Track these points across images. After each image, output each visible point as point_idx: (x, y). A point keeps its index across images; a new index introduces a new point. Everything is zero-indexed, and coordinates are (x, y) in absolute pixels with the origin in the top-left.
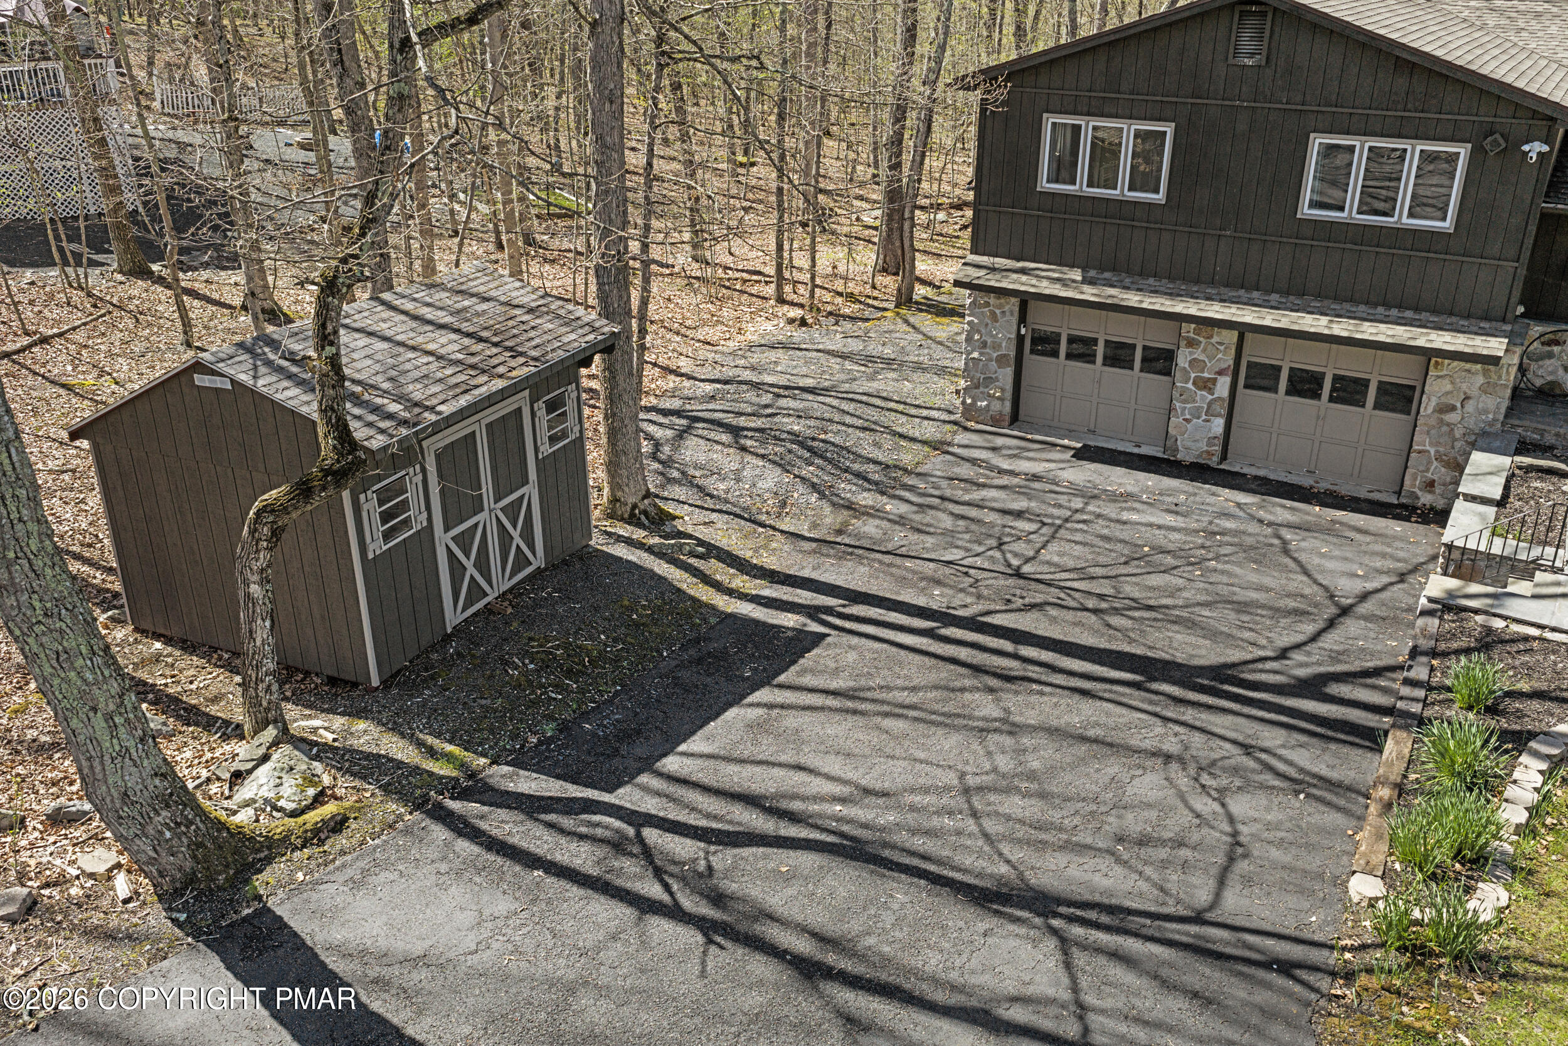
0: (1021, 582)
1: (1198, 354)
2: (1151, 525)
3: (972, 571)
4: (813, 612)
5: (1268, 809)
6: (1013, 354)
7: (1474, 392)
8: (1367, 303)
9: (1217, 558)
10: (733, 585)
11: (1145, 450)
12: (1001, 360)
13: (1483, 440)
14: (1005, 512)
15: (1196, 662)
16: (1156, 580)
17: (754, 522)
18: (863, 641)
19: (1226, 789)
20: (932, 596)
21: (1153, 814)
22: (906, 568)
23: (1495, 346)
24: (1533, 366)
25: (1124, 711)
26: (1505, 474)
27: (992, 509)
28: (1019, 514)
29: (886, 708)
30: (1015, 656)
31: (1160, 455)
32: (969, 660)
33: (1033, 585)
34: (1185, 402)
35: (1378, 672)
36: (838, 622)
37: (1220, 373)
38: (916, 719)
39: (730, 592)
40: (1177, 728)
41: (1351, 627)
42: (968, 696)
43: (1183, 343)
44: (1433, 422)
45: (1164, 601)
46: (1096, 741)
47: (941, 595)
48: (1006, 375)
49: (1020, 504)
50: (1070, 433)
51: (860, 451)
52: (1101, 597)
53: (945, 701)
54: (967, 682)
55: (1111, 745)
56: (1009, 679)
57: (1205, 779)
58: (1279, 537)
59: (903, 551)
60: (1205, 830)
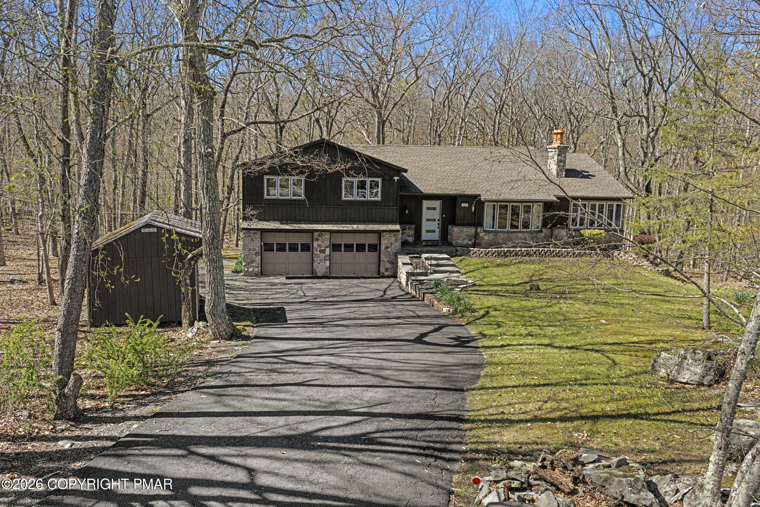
1: (320, 243)
6: (259, 252)
7: (393, 242)
11: (306, 276)
12: (256, 254)
13: (400, 253)
23: (397, 227)
26: (408, 259)
31: (312, 276)
34: (317, 258)
37: (327, 247)
43: (315, 239)
44: (384, 252)
48: (258, 258)
50: (281, 275)
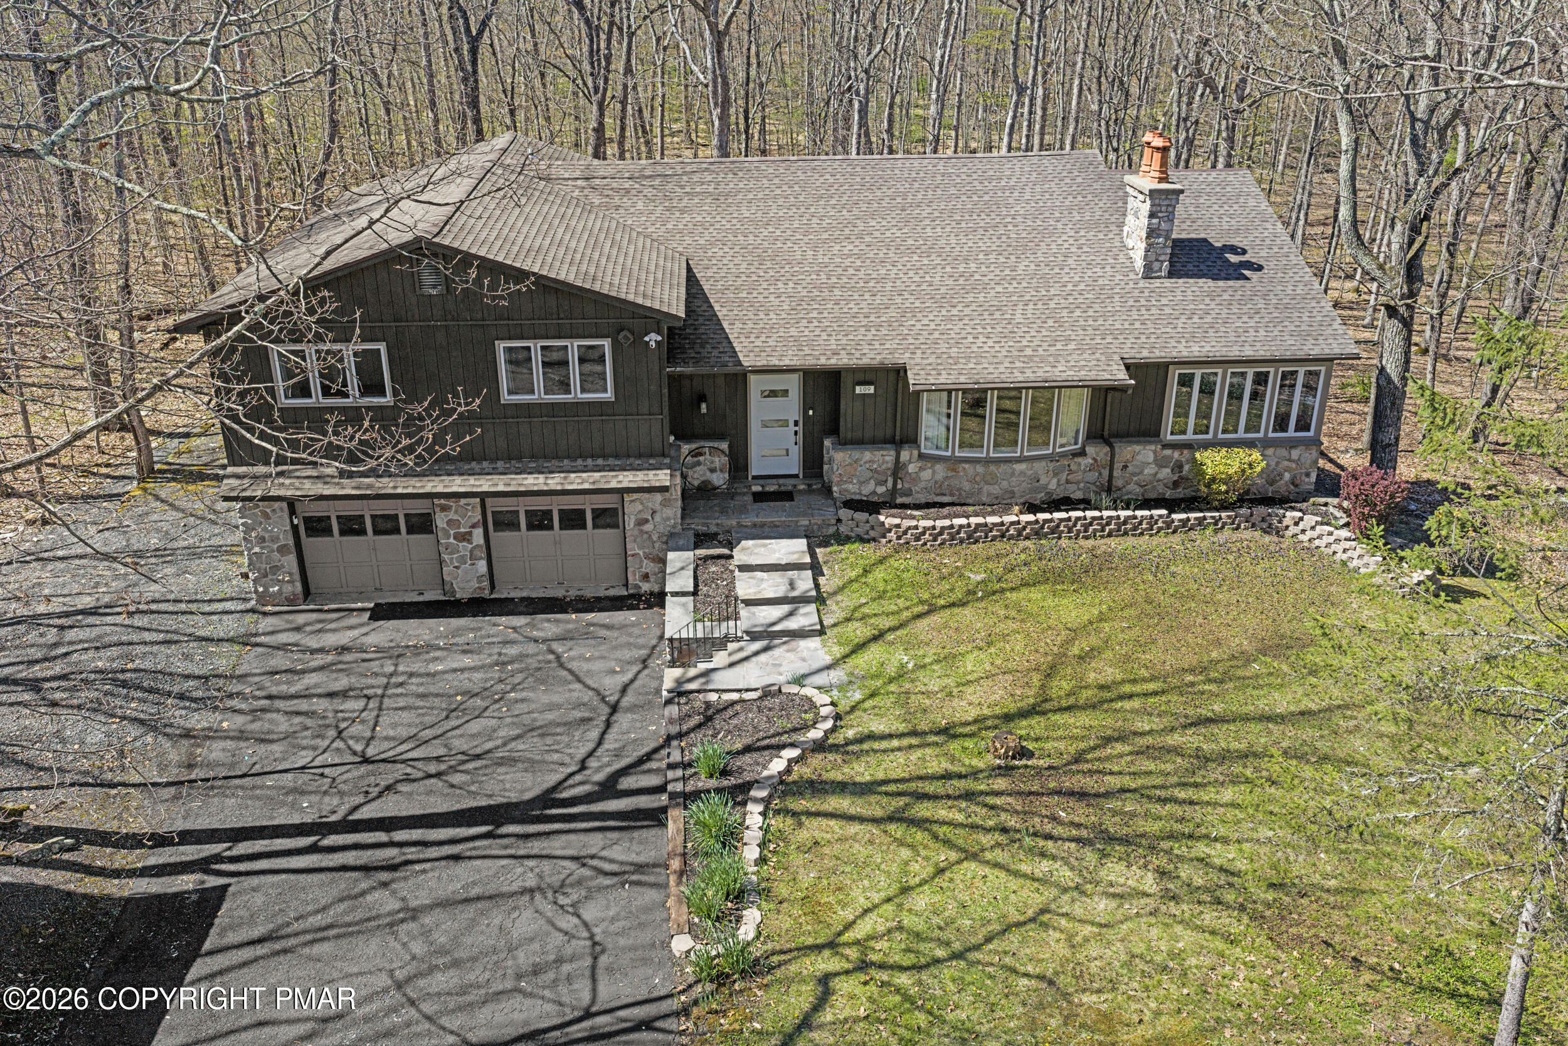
0: (370, 767)
1: (452, 515)
2: (455, 670)
3: (327, 771)
4: (203, 865)
5: (608, 907)
6: (291, 542)
7: (658, 507)
8: (568, 457)
9: (513, 690)
10: (117, 865)
11: (429, 596)
12: (282, 550)
13: (672, 541)
14: (331, 695)
15: (528, 796)
16: (475, 727)
17: (102, 785)
18: (263, 879)
19: (579, 902)
20: (302, 810)
21: (536, 946)
22: (269, 787)
23: (662, 477)
24: (690, 473)
25: (488, 863)
26: (692, 567)
27: (320, 696)
28: (344, 694)
29: (309, 937)
30: (392, 844)
31: (442, 598)
32: (359, 862)
33: (382, 766)
34: (451, 553)
35: (648, 757)
36: (232, 867)
37: (473, 526)
38: (338, 937)
39: (117, 874)
40: (531, 863)
41: (623, 720)
42: (369, 898)
43: (437, 509)
44: (636, 532)
45: (489, 745)
46: (478, 898)
47: (310, 806)
48: (291, 560)
49: (342, 683)
50: (361, 595)
51: (173, 670)
52: (438, 759)
53: (353, 909)
54: (364, 885)
55: (490, 897)
56: (394, 868)
57: (562, 900)
58: (552, 652)
59: (257, 769)
60: (574, 942)
